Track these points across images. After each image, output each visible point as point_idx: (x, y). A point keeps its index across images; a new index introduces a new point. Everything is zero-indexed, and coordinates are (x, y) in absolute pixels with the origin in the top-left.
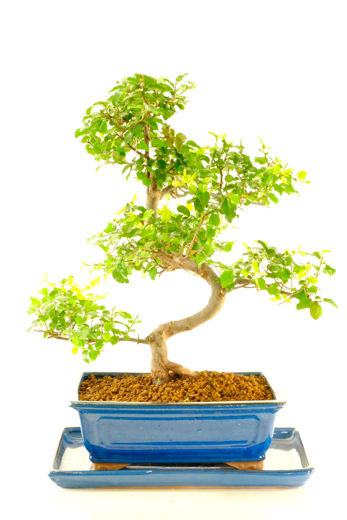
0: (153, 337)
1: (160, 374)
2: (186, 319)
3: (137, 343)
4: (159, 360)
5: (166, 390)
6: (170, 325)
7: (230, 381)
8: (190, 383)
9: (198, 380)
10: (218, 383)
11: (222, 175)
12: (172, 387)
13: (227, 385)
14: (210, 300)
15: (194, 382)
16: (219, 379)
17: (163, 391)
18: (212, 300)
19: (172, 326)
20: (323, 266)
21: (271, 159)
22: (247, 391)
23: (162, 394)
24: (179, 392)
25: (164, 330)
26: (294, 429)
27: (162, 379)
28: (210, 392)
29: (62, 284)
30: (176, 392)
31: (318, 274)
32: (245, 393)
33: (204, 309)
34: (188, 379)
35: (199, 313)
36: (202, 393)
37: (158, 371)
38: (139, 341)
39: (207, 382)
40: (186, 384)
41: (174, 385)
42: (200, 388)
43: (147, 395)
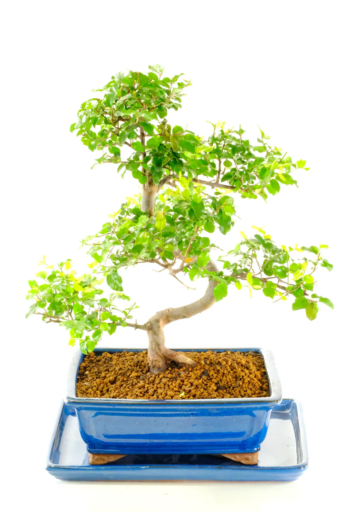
0: (150, 326)
1: (157, 363)
2: (183, 307)
3: (134, 328)
4: (156, 348)
5: (162, 381)
6: (168, 313)
7: (227, 370)
8: (186, 373)
9: (195, 369)
10: (215, 371)
11: (220, 162)
12: (169, 378)
13: (224, 374)
14: (207, 291)
15: (191, 371)
16: (215, 368)
17: (159, 383)
18: (209, 292)
19: (169, 314)
20: (321, 262)
21: (270, 148)
22: (243, 381)
23: (159, 386)
24: (176, 384)
25: (161, 317)
26: (292, 400)
27: (159, 368)
28: (206, 383)
29: (60, 267)
30: (172, 384)
31: (316, 268)
32: (241, 384)
33: (201, 299)
34: (184, 368)
35: (196, 302)
36: (198, 385)
37: (155, 360)
38: (137, 327)
39: (204, 371)
40: (183, 374)
41: (171, 376)
42: (197, 378)
43: (144, 387)
